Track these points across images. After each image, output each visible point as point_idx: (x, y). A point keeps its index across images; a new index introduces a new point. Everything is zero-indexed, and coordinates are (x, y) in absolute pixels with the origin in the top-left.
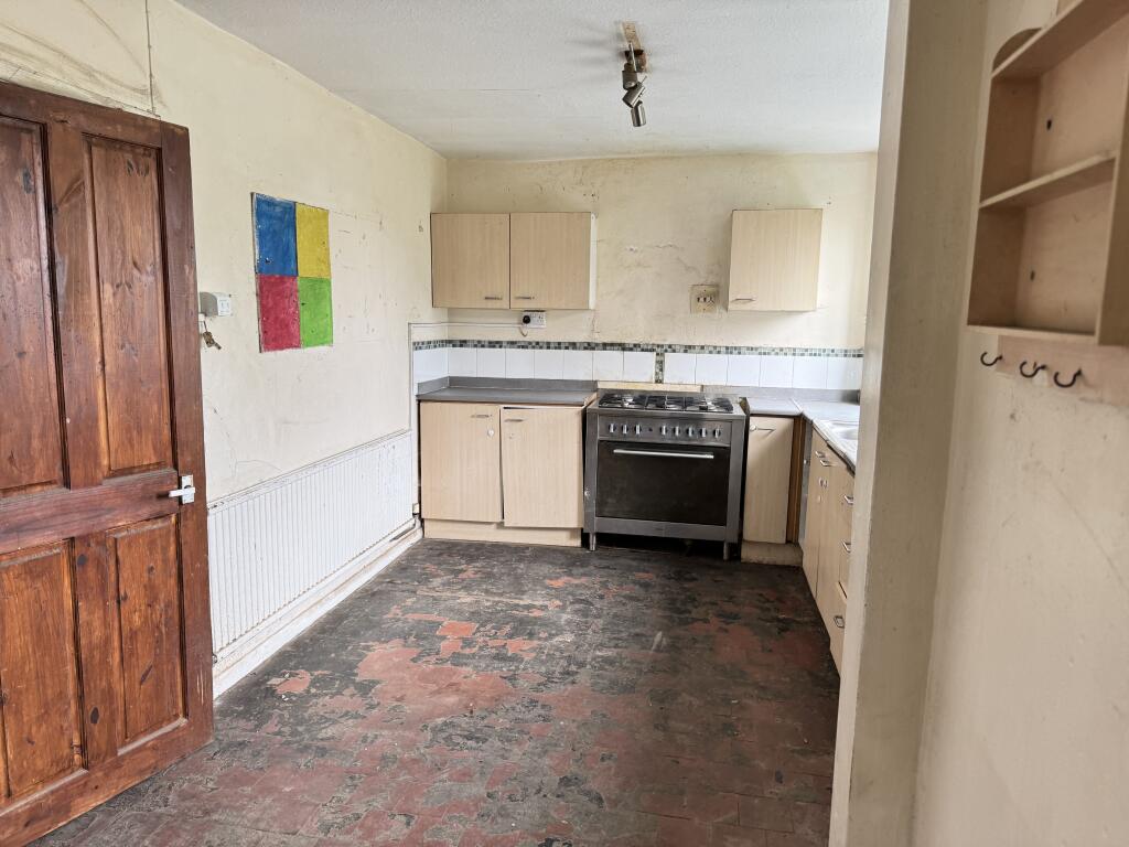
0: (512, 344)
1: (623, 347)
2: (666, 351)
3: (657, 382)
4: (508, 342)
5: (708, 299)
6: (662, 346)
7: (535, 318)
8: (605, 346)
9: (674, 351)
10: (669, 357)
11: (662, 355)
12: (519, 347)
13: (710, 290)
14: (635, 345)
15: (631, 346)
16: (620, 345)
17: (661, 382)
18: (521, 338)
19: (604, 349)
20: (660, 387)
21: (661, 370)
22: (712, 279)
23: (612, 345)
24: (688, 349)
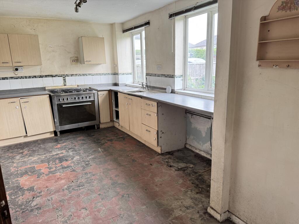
0: (12, 78)
1: (52, 76)
2: (66, 76)
3: (64, 85)
4: (10, 78)
5: (76, 61)
6: (64, 75)
7: (19, 69)
8: (46, 76)
9: (68, 76)
10: (67, 78)
11: (65, 77)
12: (15, 79)
13: (76, 58)
14: (56, 75)
15: (55, 76)
16: (51, 75)
17: (66, 85)
18: (15, 76)
19: (46, 77)
20: (65, 87)
21: (65, 82)
22: (76, 55)
23: (48, 76)
24: (72, 75)
